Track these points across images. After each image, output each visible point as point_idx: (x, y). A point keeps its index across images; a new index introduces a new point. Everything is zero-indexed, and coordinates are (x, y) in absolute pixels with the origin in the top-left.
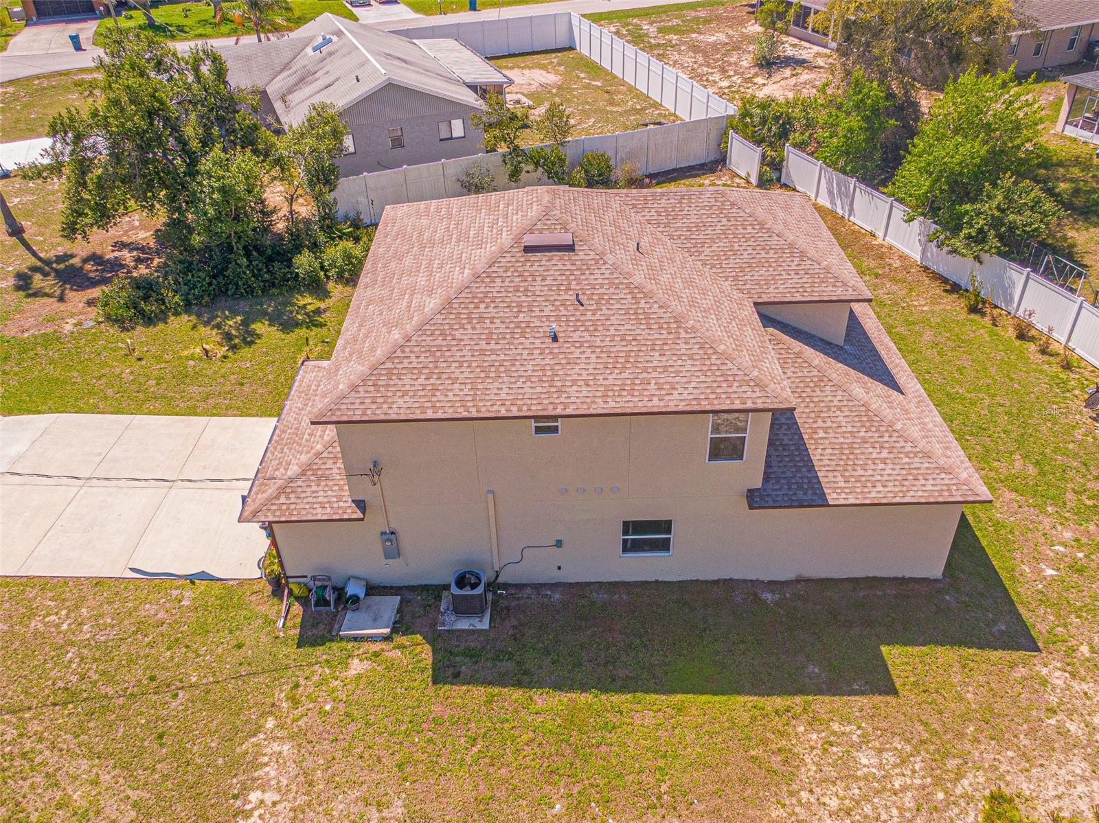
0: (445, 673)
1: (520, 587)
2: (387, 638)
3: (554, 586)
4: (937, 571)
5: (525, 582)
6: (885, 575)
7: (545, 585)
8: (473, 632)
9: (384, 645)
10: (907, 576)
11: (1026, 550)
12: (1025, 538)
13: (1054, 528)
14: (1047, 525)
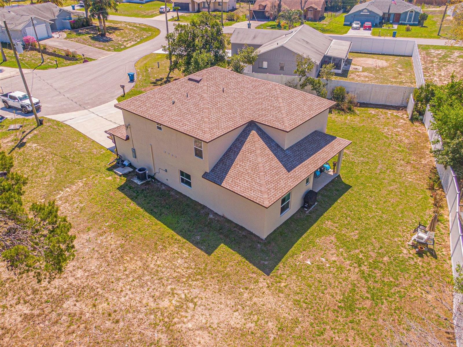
0: (121, 188)
1: (159, 182)
2: (120, 176)
3: (165, 185)
4: (264, 236)
5: (161, 181)
6: (247, 229)
7: (164, 184)
8: (136, 184)
9: (118, 177)
10: (254, 233)
11: (310, 253)
12: (315, 250)
13: (332, 254)
14: (331, 252)
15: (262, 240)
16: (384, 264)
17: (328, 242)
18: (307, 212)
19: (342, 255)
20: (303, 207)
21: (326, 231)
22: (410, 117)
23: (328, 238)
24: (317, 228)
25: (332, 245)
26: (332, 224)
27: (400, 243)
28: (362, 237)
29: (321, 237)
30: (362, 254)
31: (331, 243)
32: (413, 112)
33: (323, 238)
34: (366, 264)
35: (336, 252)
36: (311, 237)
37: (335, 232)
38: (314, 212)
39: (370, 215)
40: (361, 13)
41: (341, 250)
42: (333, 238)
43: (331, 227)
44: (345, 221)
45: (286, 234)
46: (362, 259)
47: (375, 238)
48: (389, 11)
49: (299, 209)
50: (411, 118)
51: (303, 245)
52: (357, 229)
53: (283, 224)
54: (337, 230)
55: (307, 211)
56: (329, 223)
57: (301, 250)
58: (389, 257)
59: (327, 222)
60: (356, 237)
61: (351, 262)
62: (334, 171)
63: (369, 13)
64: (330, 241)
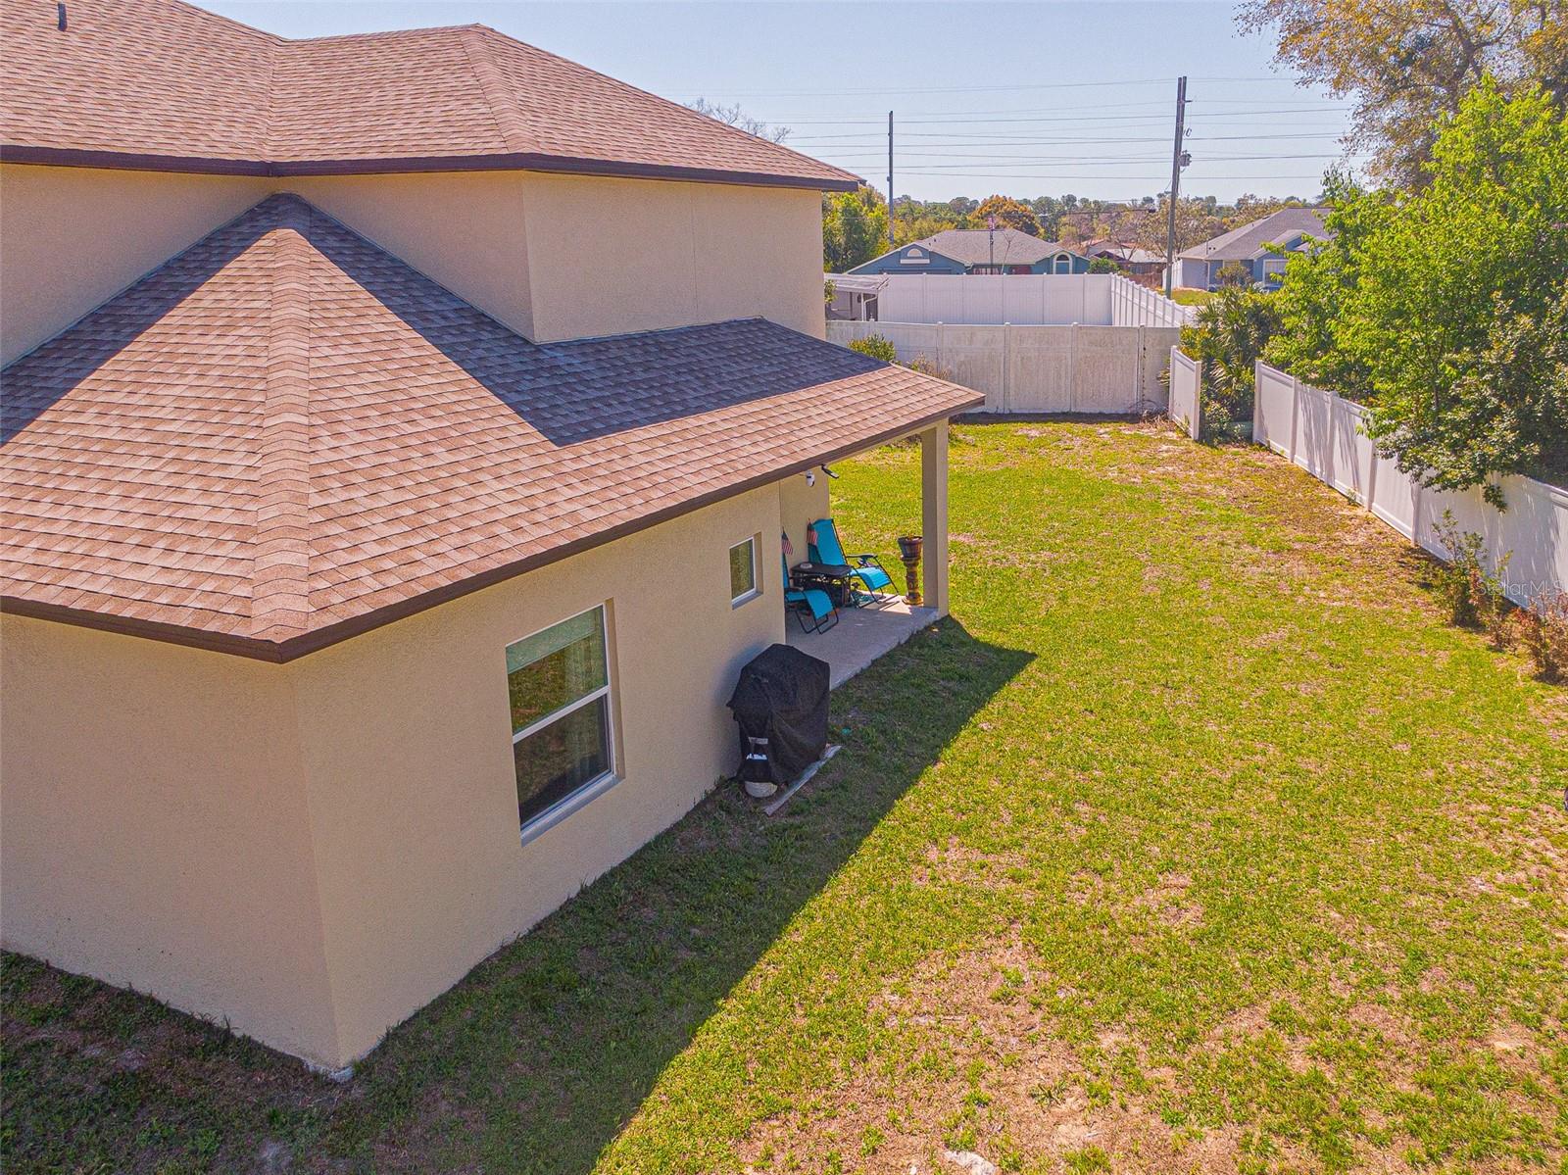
11: (833, 1129)
12: (882, 1087)
13: (1049, 1096)
14: (1032, 1079)
15: (321, 1083)
16: (1532, 1092)
17: (981, 996)
18: (770, 810)
19: (1140, 1087)
20: (738, 774)
21: (939, 911)
22: (1193, 431)
23: (971, 963)
24: (865, 902)
25: (1016, 1011)
26: (977, 858)
27: (1521, 902)
28: (1235, 911)
29: (908, 965)
30: (1302, 1042)
31: (1005, 998)
32: (1204, 405)
33: (925, 970)
34: (1375, 1121)
35: (1077, 1071)
36: (824, 979)
37: (1018, 907)
38: (822, 802)
39: (1217, 774)
40: (902, 261)
41: (1107, 1040)
42: (1011, 959)
43: (973, 876)
44: (1068, 825)
45: (584, 993)
46: (1318, 1079)
47: (1335, 902)
48: (992, 260)
49: (709, 798)
50: (1201, 432)
51: (755, 1066)
52: (1171, 867)
53: (567, 910)
54: (1026, 896)
55: (770, 799)
56: (953, 855)
57: (743, 1112)
58: (1518, 1017)
59: (933, 855)
60: (1192, 917)
61: (1238, 1132)
62: (913, 597)
63: (928, 261)
64: (995, 987)
